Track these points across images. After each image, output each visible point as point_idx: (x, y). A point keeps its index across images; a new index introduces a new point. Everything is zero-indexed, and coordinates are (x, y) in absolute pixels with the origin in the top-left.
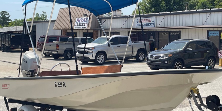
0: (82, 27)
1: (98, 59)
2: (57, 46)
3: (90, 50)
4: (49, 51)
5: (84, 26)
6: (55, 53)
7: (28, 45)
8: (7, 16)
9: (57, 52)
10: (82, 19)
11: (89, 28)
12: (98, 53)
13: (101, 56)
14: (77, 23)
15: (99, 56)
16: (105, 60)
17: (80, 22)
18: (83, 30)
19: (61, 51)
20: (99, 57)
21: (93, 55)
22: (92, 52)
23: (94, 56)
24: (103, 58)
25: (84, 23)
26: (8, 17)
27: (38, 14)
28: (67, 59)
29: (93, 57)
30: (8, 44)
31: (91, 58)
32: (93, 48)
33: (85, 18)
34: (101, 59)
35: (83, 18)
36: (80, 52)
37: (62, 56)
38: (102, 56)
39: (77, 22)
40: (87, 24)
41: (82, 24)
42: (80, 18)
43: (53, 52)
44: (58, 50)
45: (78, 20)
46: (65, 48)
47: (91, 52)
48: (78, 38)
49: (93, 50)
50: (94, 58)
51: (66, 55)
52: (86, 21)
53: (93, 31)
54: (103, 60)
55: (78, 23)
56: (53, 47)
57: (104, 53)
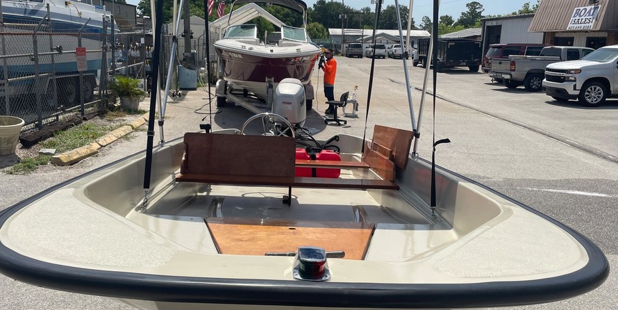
0: (583, 25)
1: (587, 95)
2: (513, 63)
3: (570, 75)
4: (497, 73)
5: (587, 25)
6: (508, 77)
7: (476, 60)
8: (478, 11)
9: (511, 75)
10: (586, 9)
11: (598, 29)
12: (589, 82)
13: (595, 88)
14: (574, 19)
15: (591, 89)
16: (605, 97)
17: (580, 16)
18: (586, 32)
19: (519, 74)
20: (589, 89)
21: (575, 86)
22: (575, 78)
23: (579, 87)
24: (600, 93)
25: (589, 17)
26: (480, 12)
27: (528, 4)
28: (530, 89)
29: (575, 89)
30: (444, 59)
31: (571, 91)
32: (578, 71)
33: (593, 7)
34: (595, 94)
35: (588, 8)
36: (550, 78)
37: (521, 83)
38: (598, 88)
39: (574, 16)
40: (594, 20)
41: (583, 20)
42: (582, 8)
43: (503, 76)
44: (513, 73)
45: (578, 13)
46: (527, 69)
47: (573, 79)
48: (561, 49)
49: (577, 76)
50: (577, 93)
51: (530, 82)
52: (593, 14)
53: (607, 33)
54: (599, 97)
55: (577, 18)
56: (506, 66)
57: (603, 82)
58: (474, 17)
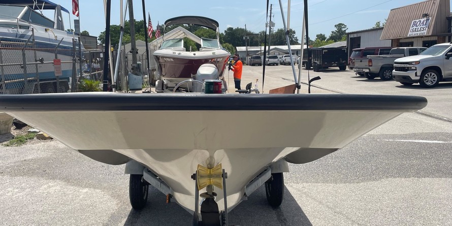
0: (419, 32)
1: (425, 80)
2: (370, 61)
3: (412, 66)
4: (359, 68)
5: (422, 32)
6: (367, 71)
7: (344, 62)
8: (343, 29)
9: (370, 69)
10: (420, 21)
11: (430, 34)
12: (426, 70)
13: (431, 74)
14: (412, 28)
15: (428, 75)
16: (438, 81)
17: (417, 26)
18: (422, 37)
19: (375, 68)
20: (427, 75)
21: (416, 73)
22: (416, 68)
23: (419, 74)
24: (435, 78)
25: (423, 27)
26: (345, 31)
27: (379, 23)
28: (384, 79)
29: (416, 75)
30: (320, 62)
31: (413, 77)
32: (418, 63)
33: (425, 19)
34: (431, 78)
35: (422, 20)
36: (398, 69)
37: (377, 75)
38: (433, 74)
39: (412, 27)
40: (427, 28)
41: (419, 29)
42: (417, 21)
43: (364, 70)
44: (370, 68)
45: (415, 24)
46: (381, 64)
47: (414, 68)
48: (404, 49)
49: (417, 66)
50: (418, 78)
51: (383, 74)
52: (426, 24)
53: (437, 37)
54: (434, 80)
55: (415, 27)
56: (365, 63)
57: (436, 70)
58: (341, 34)
